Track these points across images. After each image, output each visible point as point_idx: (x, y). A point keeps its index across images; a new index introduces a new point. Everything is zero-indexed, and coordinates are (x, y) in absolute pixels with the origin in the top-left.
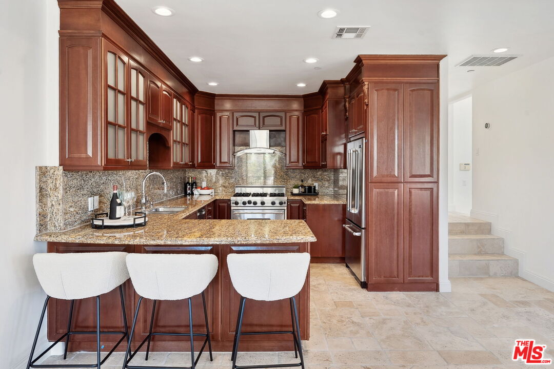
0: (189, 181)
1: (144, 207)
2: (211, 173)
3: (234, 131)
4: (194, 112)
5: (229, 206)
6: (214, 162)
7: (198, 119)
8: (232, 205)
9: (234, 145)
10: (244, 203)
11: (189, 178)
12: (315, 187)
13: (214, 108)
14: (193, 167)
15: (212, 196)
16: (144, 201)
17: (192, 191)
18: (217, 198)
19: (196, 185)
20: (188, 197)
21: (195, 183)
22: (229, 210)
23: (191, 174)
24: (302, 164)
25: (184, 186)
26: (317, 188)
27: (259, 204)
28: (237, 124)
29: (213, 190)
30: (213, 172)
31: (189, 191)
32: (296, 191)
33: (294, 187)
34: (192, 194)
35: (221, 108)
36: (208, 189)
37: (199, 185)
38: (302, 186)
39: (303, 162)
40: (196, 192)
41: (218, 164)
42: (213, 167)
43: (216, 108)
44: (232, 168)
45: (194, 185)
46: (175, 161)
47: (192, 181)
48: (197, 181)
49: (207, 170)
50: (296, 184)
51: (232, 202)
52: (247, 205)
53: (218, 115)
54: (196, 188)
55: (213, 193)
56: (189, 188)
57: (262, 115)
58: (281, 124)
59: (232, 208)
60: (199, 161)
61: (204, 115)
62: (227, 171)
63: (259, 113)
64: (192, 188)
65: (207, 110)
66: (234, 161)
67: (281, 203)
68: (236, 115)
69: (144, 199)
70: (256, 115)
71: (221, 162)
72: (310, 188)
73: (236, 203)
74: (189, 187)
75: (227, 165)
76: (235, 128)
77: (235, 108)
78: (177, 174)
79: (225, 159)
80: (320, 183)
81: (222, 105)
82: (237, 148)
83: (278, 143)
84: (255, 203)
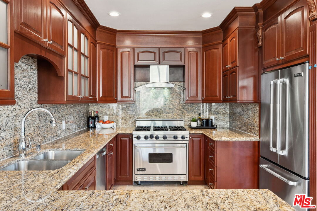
0: (92, 115)
1: (23, 155)
2: (112, 107)
3: (135, 67)
4: (96, 46)
5: (131, 141)
6: (116, 96)
7: (100, 53)
8: (134, 139)
9: (135, 81)
10: (146, 138)
11: (91, 112)
12: (212, 120)
13: (116, 44)
14: (94, 101)
15: (114, 129)
16: (23, 145)
17: (94, 124)
18: (119, 132)
19: (98, 119)
20: (91, 131)
21: (97, 117)
22: (131, 145)
23: (94, 108)
24: (202, 98)
25: (86, 120)
26: (213, 121)
27: (161, 138)
28: (138, 60)
29: (115, 124)
30: (114, 106)
31: (91, 125)
32: (194, 124)
33: (192, 121)
34: (95, 127)
35: (123, 44)
36: (110, 123)
37: (101, 118)
38: (200, 119)
39: (202, 96)
40: (98, 125)
41: (120, 99)
42: (115, 101)
43: (118, 44)
44: (133, 102)
45: (96, 118)
46: (70, 94)
47: (94, 115)
48: (99, 115)
49: (109, 104)
50: (194, 117)
51: (134, 137)
52: (149, 139)
53: (120, 50)
54: (98, 121)
55: (115, 127)
56: (92, 122)
57: (162, 51)
58: (181, 59)
59: (134, 143)
60: (101, 95)
61: (106, 50)
62: (127, 105)
63: (159, 48)
64: (94, 122)
65: (109, 45)
66: (134, 96)
67: (183, 138)
68: (137, 51)
69: (24, 143)
70: (156, 51)
71: (122, 97)
72: (207, 121)
73: (138, 138)
74: (91, 120)
75: (129, 99)
76: (137, 64)
77: (136, 44)
78: (79, 108)
79: (126, 93)
80: (217, 116)
81: (123, 41)
82: (137, 83)
83: (176, 78)
84: (157, 138)
